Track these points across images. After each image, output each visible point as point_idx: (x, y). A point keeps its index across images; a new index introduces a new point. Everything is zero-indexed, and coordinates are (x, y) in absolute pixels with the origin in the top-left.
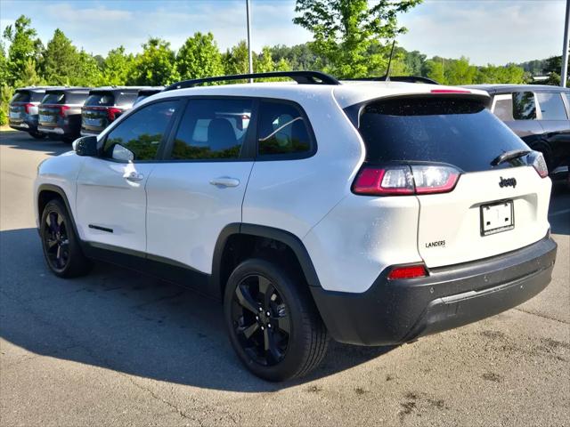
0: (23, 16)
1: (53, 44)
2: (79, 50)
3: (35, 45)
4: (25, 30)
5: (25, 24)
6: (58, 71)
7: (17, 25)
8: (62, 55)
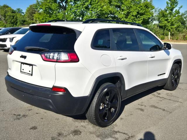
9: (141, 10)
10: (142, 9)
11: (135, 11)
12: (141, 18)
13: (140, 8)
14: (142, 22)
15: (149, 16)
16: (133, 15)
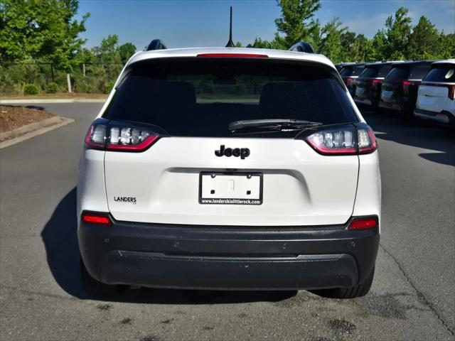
0: (402, 8)
1: (417, 29)
2: (439, 33)
3: (404, 30)
4: (402, 19)
5: (403, 14)
6: (417, 50)
7: (397, 16)
8: (424, 37)
9: (39, 16)
10: (39, 14)
11: (21, 16)
12: (38, 38)
13: (35, 10)
14: (42, 46)
15: (60, 32)
16: (16, 29)
